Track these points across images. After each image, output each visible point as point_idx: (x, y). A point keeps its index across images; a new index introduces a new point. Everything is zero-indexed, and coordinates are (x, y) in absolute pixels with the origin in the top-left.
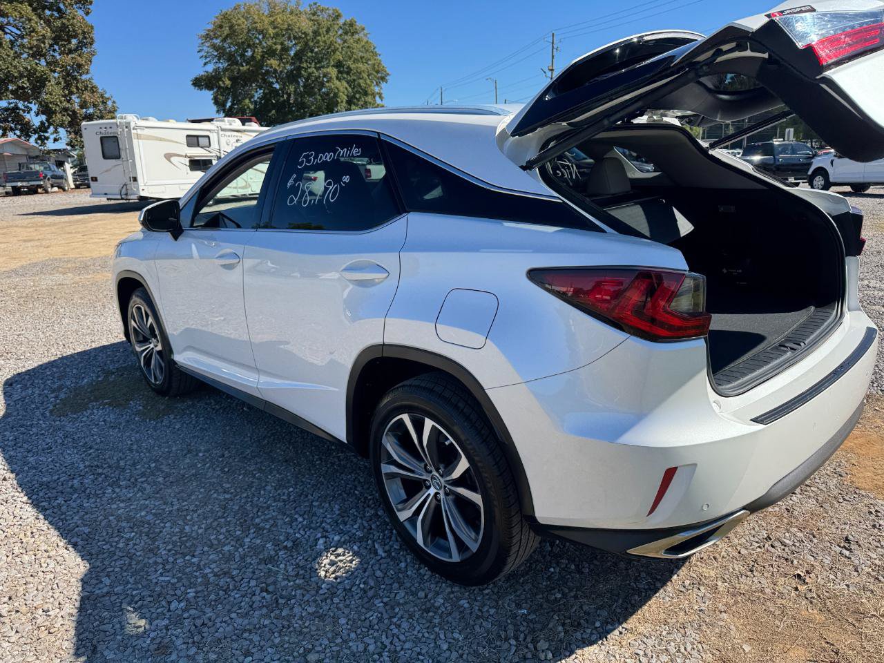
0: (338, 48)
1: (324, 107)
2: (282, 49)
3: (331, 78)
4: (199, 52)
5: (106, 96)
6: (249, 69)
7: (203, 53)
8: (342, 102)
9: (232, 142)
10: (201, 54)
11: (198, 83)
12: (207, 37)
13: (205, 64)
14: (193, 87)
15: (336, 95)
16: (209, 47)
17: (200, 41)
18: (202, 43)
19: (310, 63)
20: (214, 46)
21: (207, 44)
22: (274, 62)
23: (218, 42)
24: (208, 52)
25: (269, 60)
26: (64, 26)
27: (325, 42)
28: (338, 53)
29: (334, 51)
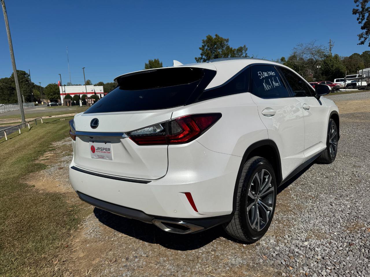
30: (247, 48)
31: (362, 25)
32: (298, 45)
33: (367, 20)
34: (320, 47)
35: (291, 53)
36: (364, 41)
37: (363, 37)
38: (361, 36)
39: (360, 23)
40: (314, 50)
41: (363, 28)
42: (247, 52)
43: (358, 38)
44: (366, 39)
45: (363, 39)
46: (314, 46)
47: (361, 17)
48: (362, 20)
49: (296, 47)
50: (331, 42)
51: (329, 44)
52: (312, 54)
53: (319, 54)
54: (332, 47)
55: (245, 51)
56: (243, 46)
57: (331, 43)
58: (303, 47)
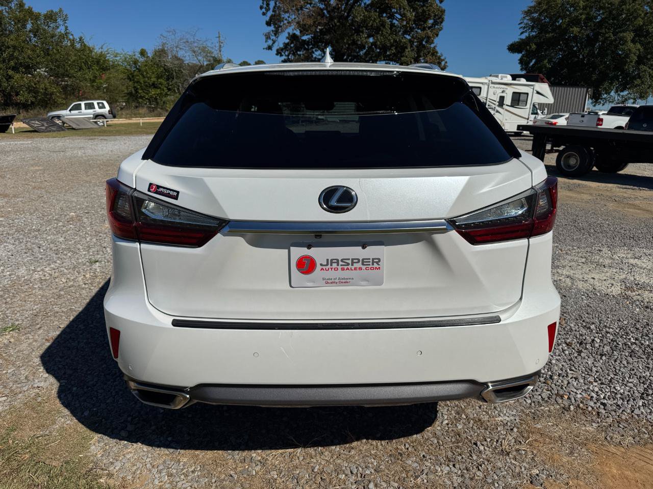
0: (641, 15)
1: (612, 66)
2: (587, 19)
3: (626, 41)
4: (520, 24)
5: (442, 58)
6: (553, 36)
7: (523, 25)
8: (631, 62)
9: (498, 92)
10: (521, 25)
11: (513, 48)
12: (528, 13)
13: (522, 33)
14: (507, 51)
15: (627, 56)
16: (528, 20)
17: (523, 16)
18: (524, 17)
19: (609, 29)
20: (533, 19)
21: (527, 18)
22: (576, 30)
23: (536, 15)
24: (527, 24)
25: (572, 28)
26: (424, 11)
27: (628, 10)
28: (640, 19)
29: (636, 18)
30: (66, 15)
31: (267, 18)
32: (168, 32)
33: (273, 11)
34: (205, 42)
35: (157, 44)
36: (272, 45)
37: (270, 39)
38: (268, 37)
39: (264, 14)
40: (196, 44)
41: (268, 24)
42: (68, 23)
43: (264, 38)
44: (274, 42)
45: (270, 42)
46: (196, 38)
47: (265, 6)
48: (268, 10)
49: (165, 34)
50: (221, 36)
51: (218, 39)
52: (194, 52)
53: (205, 54)
54: (222, 45)
55: (65, 20)
56: (56, 10)
57: (221, 38)
58: (176, 35)
